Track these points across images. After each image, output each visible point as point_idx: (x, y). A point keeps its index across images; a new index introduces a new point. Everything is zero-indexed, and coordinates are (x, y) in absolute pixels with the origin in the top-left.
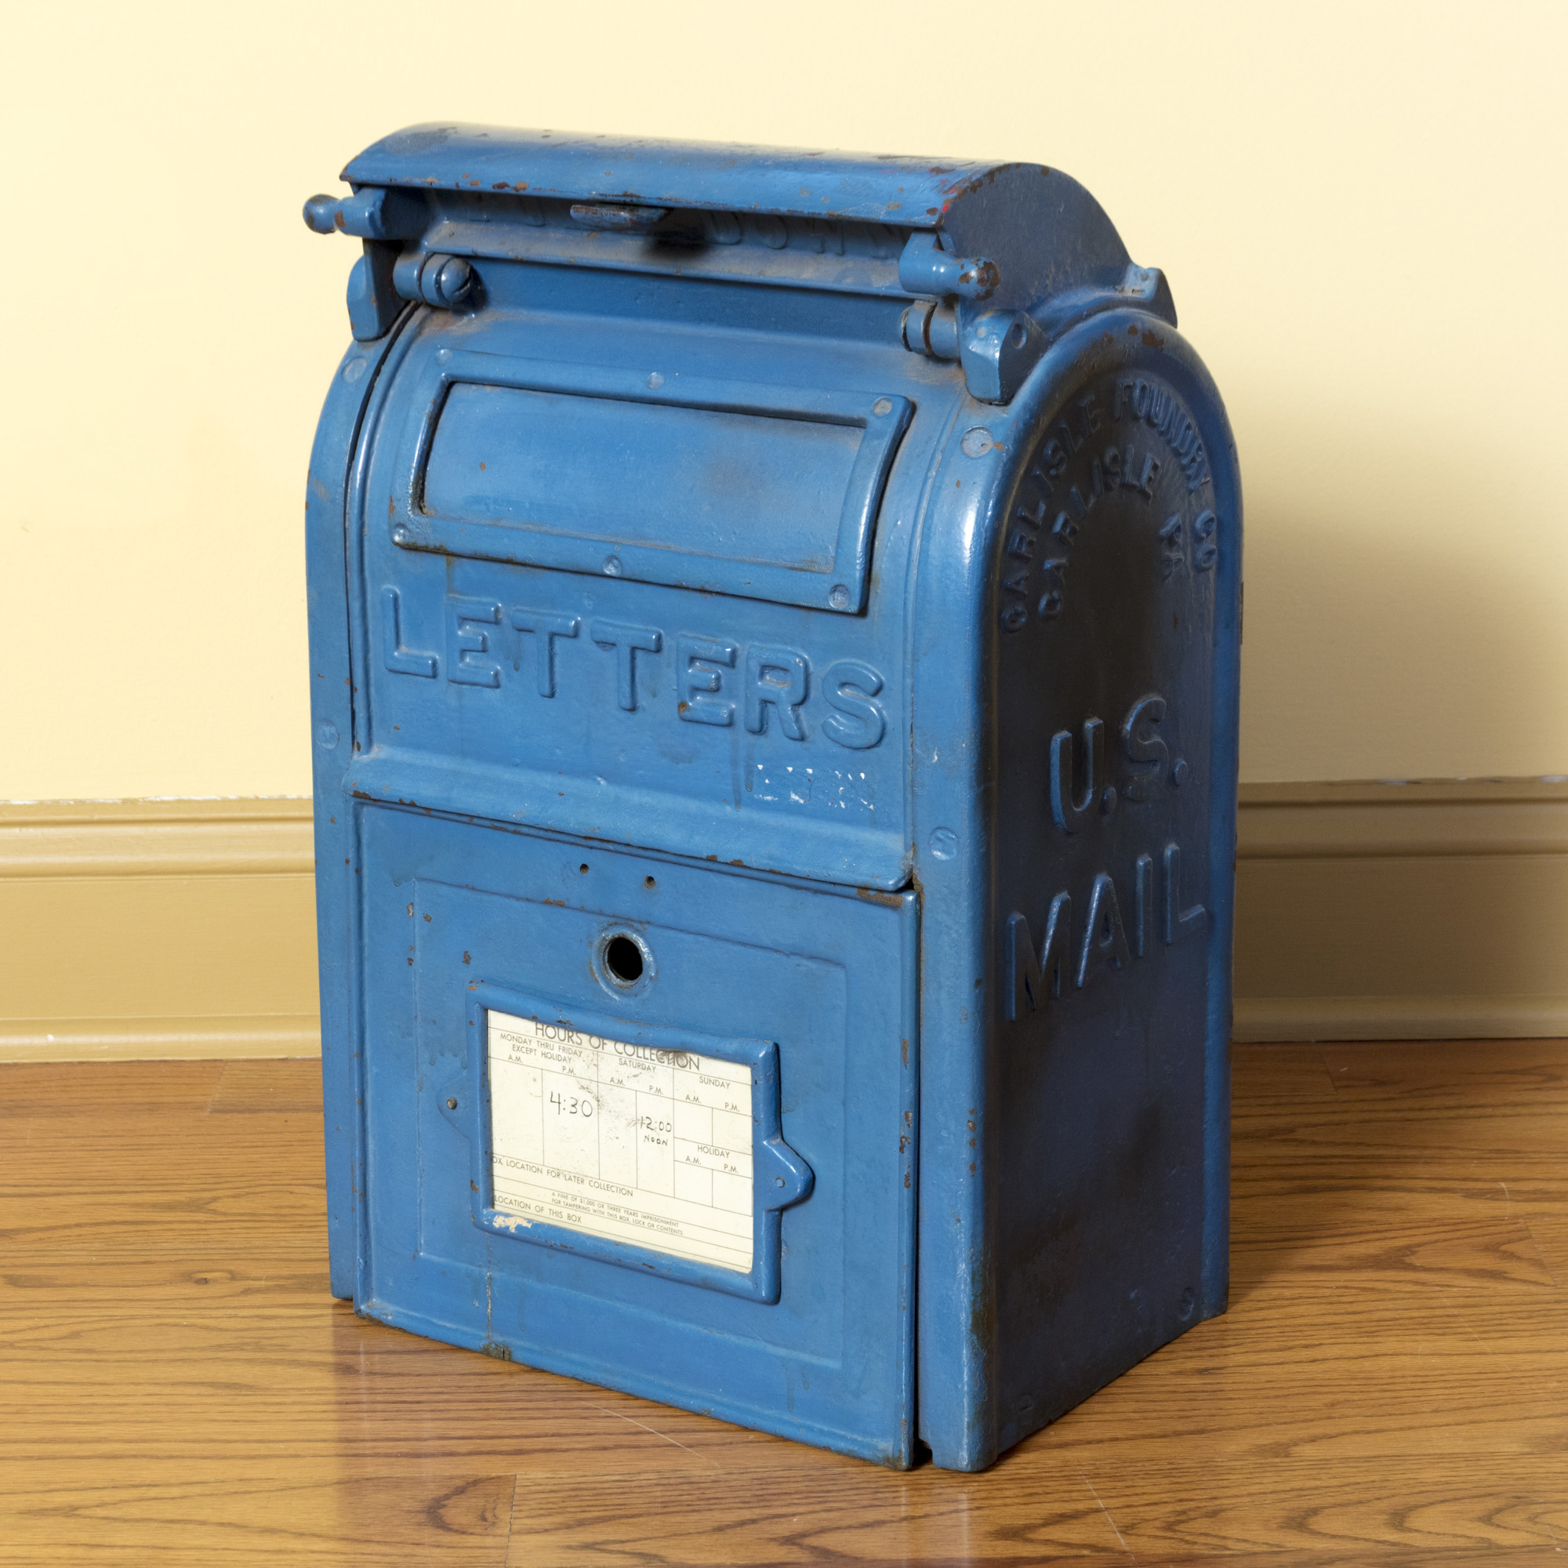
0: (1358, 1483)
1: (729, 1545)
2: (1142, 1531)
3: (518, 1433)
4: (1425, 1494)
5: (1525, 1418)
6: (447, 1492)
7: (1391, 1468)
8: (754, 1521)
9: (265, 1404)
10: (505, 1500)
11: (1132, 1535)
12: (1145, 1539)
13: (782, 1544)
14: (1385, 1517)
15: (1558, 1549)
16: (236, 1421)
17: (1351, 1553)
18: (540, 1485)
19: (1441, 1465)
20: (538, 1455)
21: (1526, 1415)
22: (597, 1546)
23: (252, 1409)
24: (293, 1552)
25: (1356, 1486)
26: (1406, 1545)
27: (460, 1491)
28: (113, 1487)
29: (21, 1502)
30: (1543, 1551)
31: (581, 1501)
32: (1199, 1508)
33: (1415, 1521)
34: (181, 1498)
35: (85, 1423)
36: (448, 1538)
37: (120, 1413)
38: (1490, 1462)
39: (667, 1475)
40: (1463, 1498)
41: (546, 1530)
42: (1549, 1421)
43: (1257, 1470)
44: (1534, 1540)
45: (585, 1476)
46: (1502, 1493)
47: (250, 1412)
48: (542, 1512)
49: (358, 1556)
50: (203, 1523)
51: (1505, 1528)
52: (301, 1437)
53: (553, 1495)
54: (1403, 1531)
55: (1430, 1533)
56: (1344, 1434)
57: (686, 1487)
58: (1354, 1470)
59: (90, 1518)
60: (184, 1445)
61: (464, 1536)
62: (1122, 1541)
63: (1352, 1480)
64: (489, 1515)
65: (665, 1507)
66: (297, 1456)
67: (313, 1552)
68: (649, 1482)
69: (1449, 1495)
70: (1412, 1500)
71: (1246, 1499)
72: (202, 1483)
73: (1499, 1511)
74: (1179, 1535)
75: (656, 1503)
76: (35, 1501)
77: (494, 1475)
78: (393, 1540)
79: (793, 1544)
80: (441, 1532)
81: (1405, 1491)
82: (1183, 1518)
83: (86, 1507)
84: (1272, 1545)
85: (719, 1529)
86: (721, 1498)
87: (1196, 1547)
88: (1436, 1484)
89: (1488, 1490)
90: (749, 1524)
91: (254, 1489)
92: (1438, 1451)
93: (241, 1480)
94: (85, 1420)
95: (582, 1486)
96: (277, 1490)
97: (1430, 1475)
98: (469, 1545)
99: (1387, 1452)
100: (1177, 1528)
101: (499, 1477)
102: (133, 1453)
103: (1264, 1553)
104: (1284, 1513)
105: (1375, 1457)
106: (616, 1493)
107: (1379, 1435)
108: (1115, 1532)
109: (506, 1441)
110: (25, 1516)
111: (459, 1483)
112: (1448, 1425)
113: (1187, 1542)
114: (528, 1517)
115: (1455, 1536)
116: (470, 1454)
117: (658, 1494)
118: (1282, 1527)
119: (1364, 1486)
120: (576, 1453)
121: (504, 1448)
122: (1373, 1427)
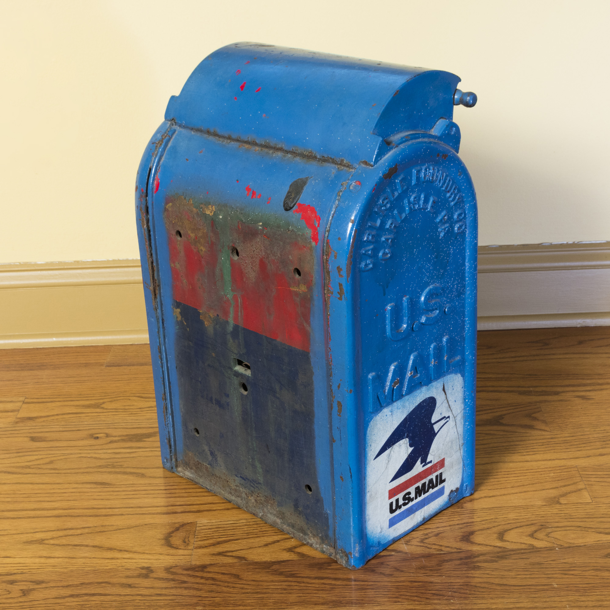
0: (487, 520)
1: (269, 552)
2: (412, 543)
3: (198, 503)
4: (510, 524)
5: (543, 490)
6: (173, 530)
7: (498, 513)
8: (278, 541)
9: (113, 491)
10: (193, 533)
11: (409, 545)
12: (413, 547)
13: (288, 552)
14: (496, 535)
15: (557, 549)
16: (102, 499)
17: (485, 552)
18: (205, 526)
19: (515, 511)
20: (205, 513)
21: (543, 488)
22: (223, 554)
23: (108, 494)
24: (117, 559)
25: (486, 521)
26: (504, 548)
27: (177, 529)
28: (58, 530)
29: (24, 537)
30: (551, 550)
31: (219, 533)
32: (432, 532)
33: (507, 537)
34: (80, 535)
35: (51, 501)
36: (172, 551)
37: (63, 496)
38: (532, 509)
39: (249, 521)
40: (523, 526)
41: (206, 547)
42: (551, 491)
43: (452, 515)
44: (549, 545)
45: (221, 522)
46: (536, 523)
47: (108, 495)
48: (205, 538)
49: (140, 560)
50: (87, 546)
51: (538, 539)
52: (125, 506)
53: (209, 530)
54: (503, 541)
55: (512, 542)
56: (482, 498)
57: (255, 526)
58: (485, 514)
59: (48, 544)
60: (84, 511)
61: (177, 550)
62: (406, 548)
63: (485, 518)
64: (186, 540)
65: (248, 535)
66: (122, 515)
67: (124, 559)
68: (243, 524)
69: (518, 525)
70: (506, 527)
71: (449, 528)
72: (89, 527)
73: (536, 531)
74: (426, 545)
75: (245, 533)
76: (29, 537)
77: (189, 522)
78: (152, 552)
79: (292, 551)
80: (170, 548)
81: (503, 523)
82: (427, 537)
83: (47, 540)
84: (457, 549)
85: (266, 545)
86: (267, 531)
87: (431, 550)
88: (513, 519)
89: (532, 522)
90: (276, 542)
91: (106, 530)
92: (514, 505)
93: (102, 526)
94: (51, 500)
95: (219, 526)
96: (114, 530)
97: (512, 516)
98: (179, 554)
99: (496, 506)
100: (425, 541)
101: (191, 523)
102: (66, 514)
103: (455, 552)
104: (461, 534)
105: (492, 508)
106: (231, 529)
107: (493, 498)
108: (403, 544)
109: (195, 506)
110: (26, 544)
111: (177, 525)
112: (516, 493)
113: (428, 548)
114: (200, 541)
115: (521, 543)
116: (182, 512)
117: (246, 529)
118: (461, 541)
119: (489, 521)
120: (218, 511)
121: (194, 510)
122: (491, 495)
